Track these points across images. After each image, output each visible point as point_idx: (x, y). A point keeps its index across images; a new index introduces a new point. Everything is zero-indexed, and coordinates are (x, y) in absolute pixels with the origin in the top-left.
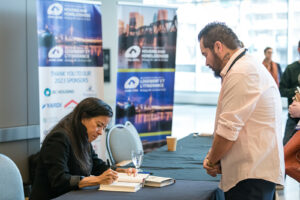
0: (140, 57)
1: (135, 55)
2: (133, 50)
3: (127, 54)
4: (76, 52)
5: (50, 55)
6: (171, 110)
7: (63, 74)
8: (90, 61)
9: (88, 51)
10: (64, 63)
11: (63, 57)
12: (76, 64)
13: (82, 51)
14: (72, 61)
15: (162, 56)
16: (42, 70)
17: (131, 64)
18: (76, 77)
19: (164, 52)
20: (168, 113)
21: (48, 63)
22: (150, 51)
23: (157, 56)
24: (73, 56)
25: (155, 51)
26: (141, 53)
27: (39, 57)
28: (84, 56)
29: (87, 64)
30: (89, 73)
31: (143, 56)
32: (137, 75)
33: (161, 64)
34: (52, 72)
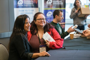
0: (52, 4)
1: (50, 3)
2: (49, 1)
3: (47, 3)
4: (28, 2)
5: (18, 3)
6: (64, 24)
7: (23, 11)
8: (33, 6)
9: (32, 2)
10: (23, 7)
11: (23, 4)
12: (28, 7)
13: (30, 2)
14: (27, 6)
15: (61, 3)
16: (15, 9)
17: (49, 6)
18: (28, 12)
19: (61, 1)
20: (63, 25)
21: (17, 7)
22: (56, 1)
23: (58, 3)
24: (27, 4)
25: (58, 1)
26: (53, 2)
27: (14, 4)
28: (31, 4)
29: (32, 7)
30: (33, 10)
31: (53, 3)
32: (51, 11)
33: (60, 7)
34: (19, 10)
